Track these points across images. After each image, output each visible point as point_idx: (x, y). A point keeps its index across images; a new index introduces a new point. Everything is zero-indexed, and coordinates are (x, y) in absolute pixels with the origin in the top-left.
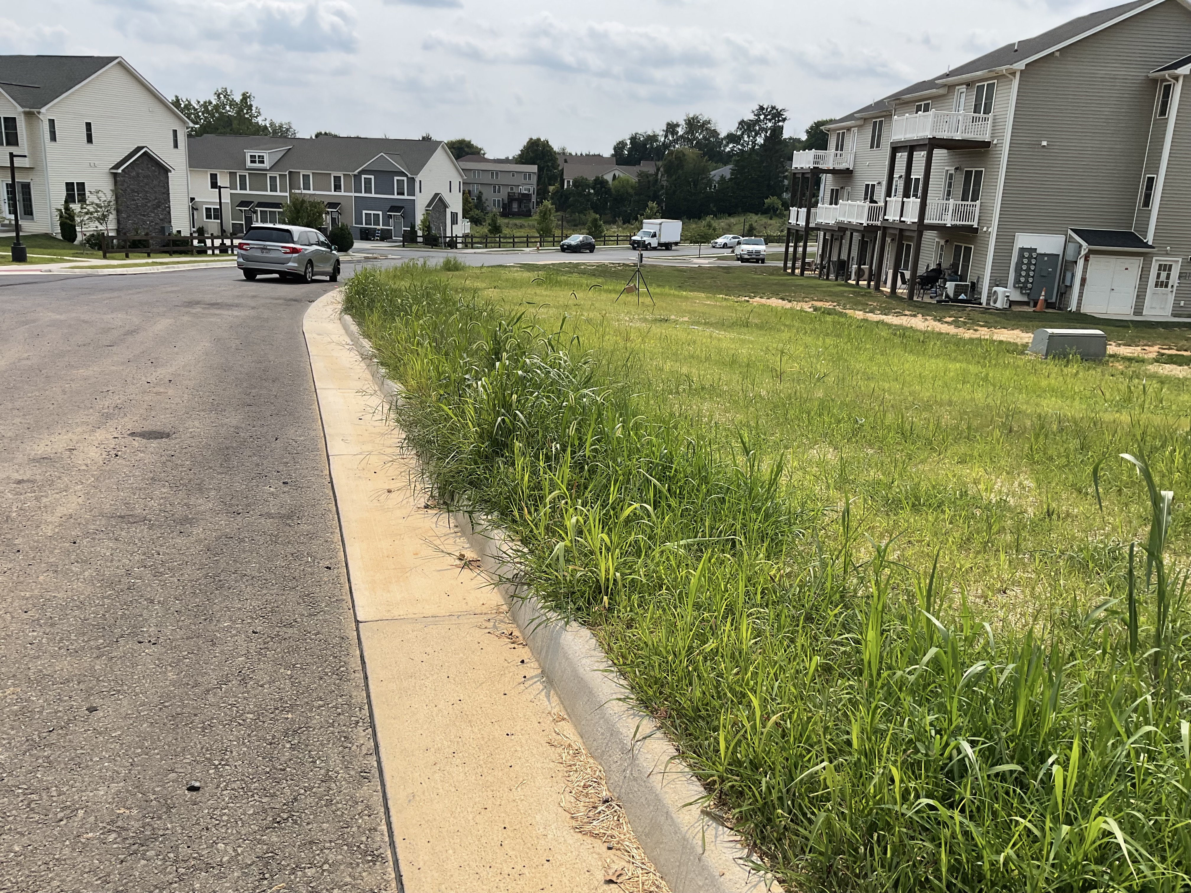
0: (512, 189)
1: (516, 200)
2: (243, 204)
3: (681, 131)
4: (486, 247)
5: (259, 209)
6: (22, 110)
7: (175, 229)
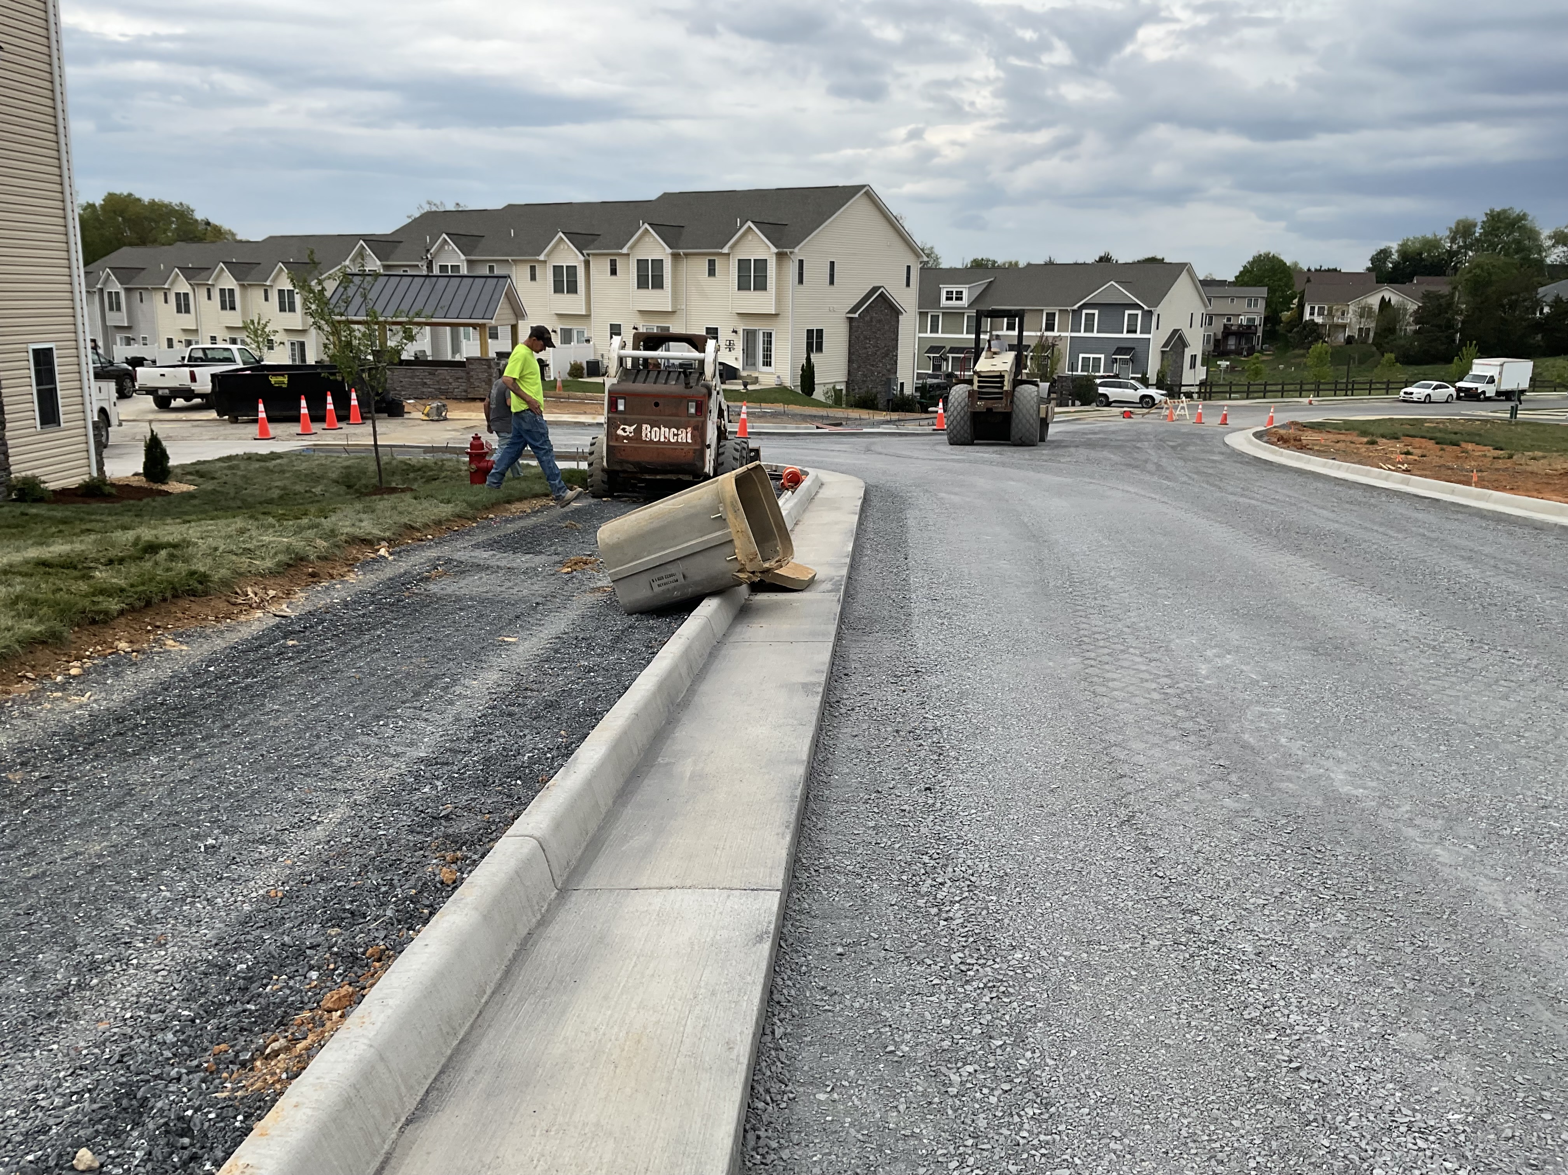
0: (1229, 320)
1: (1234, 334)
2: (932, 349)
3: (1478, 231)
4: (1247, 398)
5: (950, 355)
6: (776, 250)
7: (900, 381)
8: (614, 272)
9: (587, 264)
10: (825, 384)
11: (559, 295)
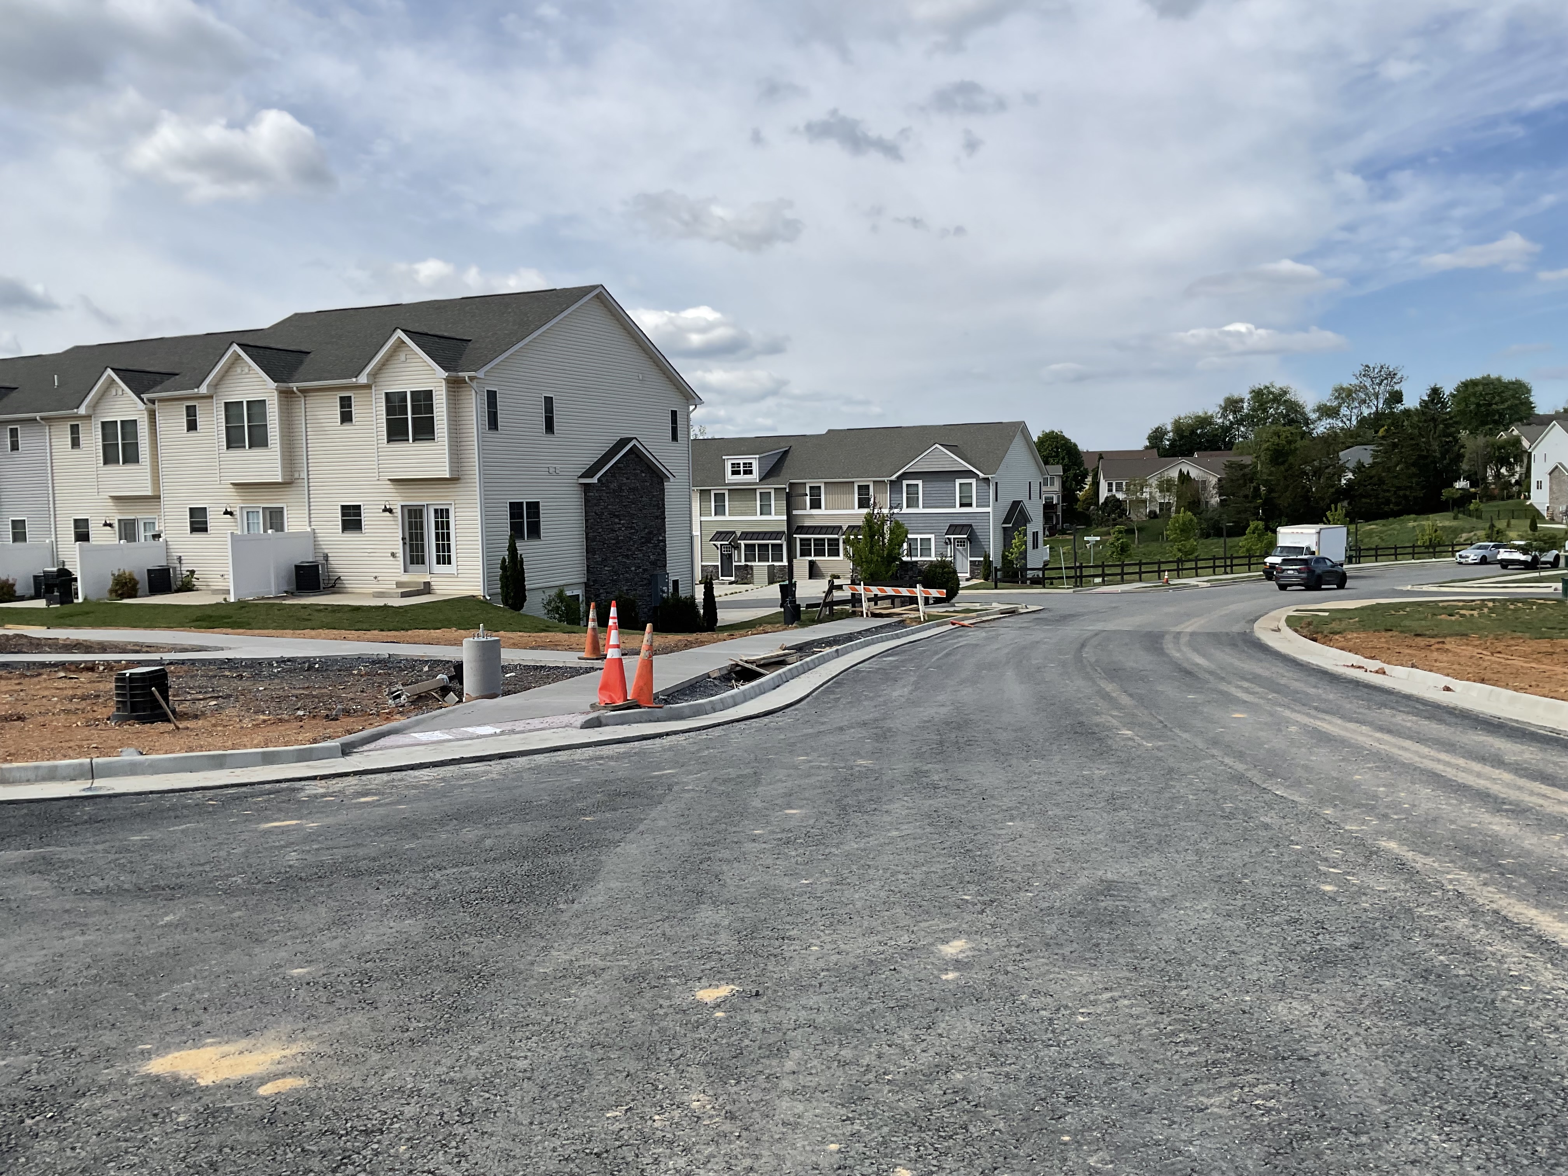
2: (719, 536)
3: (1246, 407)
5: (742, 543)
6: (445, 374)
7: (672, 578)
8: (192, 426)
9: (152, 415)
10: (543, 589)
11: (111, 468)
